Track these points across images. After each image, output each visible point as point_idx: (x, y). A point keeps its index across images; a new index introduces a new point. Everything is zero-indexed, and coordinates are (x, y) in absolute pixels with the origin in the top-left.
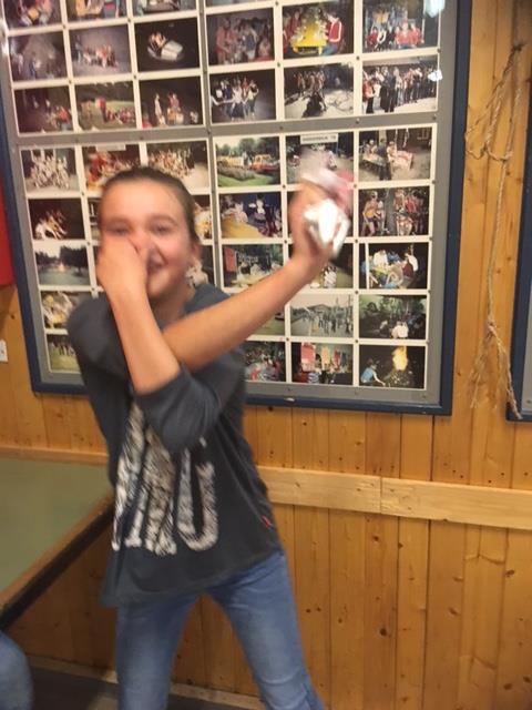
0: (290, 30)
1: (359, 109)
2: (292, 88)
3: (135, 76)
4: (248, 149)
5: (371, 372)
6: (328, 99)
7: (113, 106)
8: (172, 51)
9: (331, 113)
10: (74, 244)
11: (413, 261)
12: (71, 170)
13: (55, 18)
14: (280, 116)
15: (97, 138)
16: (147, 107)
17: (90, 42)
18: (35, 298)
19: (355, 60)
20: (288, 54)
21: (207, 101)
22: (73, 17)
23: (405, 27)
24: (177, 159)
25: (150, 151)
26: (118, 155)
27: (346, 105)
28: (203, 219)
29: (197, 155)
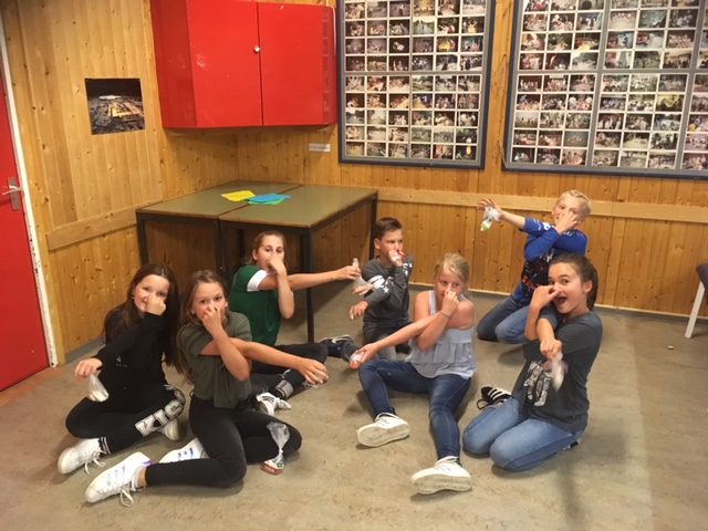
0: (439, 43)
1: (459, 69)
2: (438, 61)
3: (388, 55)
4: (423, 80)
5: (459, 155)
6: (449, 65)
7: (379, 64)
8: (401, 47)
9: (450, 70)
10: (361, 109)
11: (474, 117)
12: (363, 84)
13: (363, 34)
14: (434, 69)
15: (373, 74)
16: (391, 65)
17: (374, 43)
18: (344, 128)
19: (458, 54)
20: (438, 51)
21: (411, 64)
22: (369, 34)
23: (474, 46)
24: (399, 82)
25: (391, 78)
26: (379, 80)
27: (455, 68)
28: (406, 102)
29: (406, 81)
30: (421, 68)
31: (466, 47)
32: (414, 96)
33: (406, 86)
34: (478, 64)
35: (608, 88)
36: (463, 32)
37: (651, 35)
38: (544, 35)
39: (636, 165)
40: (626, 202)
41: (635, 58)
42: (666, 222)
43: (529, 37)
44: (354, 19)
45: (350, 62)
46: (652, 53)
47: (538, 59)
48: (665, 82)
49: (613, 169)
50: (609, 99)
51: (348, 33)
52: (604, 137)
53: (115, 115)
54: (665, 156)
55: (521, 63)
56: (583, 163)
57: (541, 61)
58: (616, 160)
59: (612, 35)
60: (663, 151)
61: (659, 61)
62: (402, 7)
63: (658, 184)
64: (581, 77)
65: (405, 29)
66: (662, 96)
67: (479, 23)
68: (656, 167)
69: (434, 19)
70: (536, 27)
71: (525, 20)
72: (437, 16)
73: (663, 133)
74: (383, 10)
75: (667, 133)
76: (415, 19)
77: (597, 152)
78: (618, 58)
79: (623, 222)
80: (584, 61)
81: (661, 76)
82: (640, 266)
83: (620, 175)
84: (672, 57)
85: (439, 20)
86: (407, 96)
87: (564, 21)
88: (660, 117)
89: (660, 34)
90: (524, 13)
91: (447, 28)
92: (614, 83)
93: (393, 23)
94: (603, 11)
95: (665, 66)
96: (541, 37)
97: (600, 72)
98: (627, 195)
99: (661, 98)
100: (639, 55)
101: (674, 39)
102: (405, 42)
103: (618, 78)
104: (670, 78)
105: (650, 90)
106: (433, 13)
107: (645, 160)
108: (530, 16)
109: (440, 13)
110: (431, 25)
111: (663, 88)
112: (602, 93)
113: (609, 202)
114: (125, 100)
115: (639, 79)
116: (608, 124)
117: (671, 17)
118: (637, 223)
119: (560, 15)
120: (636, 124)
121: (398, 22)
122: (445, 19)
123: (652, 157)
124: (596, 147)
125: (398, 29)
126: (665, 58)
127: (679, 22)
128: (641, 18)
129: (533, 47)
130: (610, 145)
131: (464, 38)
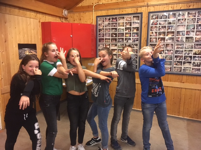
0: (125, 35)
1: (131, 42)
2: (125, 40)
3: (111, 38)
4: (121, 45)
6: (129, 41)
7: (108, 40)
8: (114, 36)
9: (129, 42)
11: (136, 56)
12: (103, 46)
13: (104, 32)
14: (124, 42)
15: (106, 43)
16: (112, 41)
17: (107, 34)
19: (131, 38)
20: (125, 37)
21: (117, 40)
22: (105, 32)
23: (136, 35)
24: (114, 45)
25: (112, 44)
26: (108, 45)
27: (130, 42)
28: (116, 51)
29: (116, 45)
30: (120, 41)
31: (134, 36)
32: (118, 50)
33: (116, 47)
34: (137, 40)
35: (177, 48)
36: (132, 31)
37: (190, 32)
38: (157, 32)
39: (188, 72)
40: (185, 83)
41: (186, 39)
42: (199, 90)
43: (152, 33)
44: (101, 28)
45: (100, 40)
46: (191, 37)
47: (155, 39)
48: (196, 46)
49: (180, 73)
50: (178, 51)
51: (99, 32)
52: (177, 63)
53: (27, 54)
54: (197, 69)
55: (150, 40)
56: (171, 71)
57: (156, 40)
58: (181, 70)
59: (178, 32)
60: (196, 67)
61: (193, 40)
62: (115, 24)
63: (195, 78)
64: (169, 44)
65: (116, 31)
66: (195, 50)
67: (137, 29)
68: (194, 72)
69: (124, 28)
70: (154, 30)
71: (151, 28)
72: (125, 27)
73: (196, 62)
74: (109, 25)
75: (197, 62)
76: (118, 28)
77: (175, 67)
78: (180, 39)
79: (184, 89)
80: (170, 40)
81: (194, 44)
82: (191, 104)
83: (183, 75)
84: (198, 39)
85: (125, 28)
86: (116, 49)
87: (163, 28)
88: (194, 57)
89: (193, 31)
90: (151, 26)
91: (128, 30)
92: (179, 46)
93: (112, 29)
94: (175, 25)
95: (195, 41)
96: (156, 33)
97: (175, 43)
98: (185, 81)
99: (195, 51)
100: (187, 38)
101: (198, 33)
102: (116, 34)
103: (181, 45)
104: (197, 45)
105: (191, 48)
106: (124, 26)
107: (190, 70)
108: (152, 26)
109: (126, 26)
110: (123, 29)
111: (195, 48)
112: (176, 49)
113: (179, 83)
114: (31, 50)
115: (187, 45)
116: (178, 59)
117: (197, 26)
118: (189, 90)
119: (162, 26)
120: (187, 59)
121: (114, 29)
122: (127, 28)
123: (193, 69)
124: (175, 66)
125: (114, 30)
126: (195, 39)
127: (199, 28)
128: (187, 27)
129: (154, 36)
130: (179, 65)
131: (133, 33)
